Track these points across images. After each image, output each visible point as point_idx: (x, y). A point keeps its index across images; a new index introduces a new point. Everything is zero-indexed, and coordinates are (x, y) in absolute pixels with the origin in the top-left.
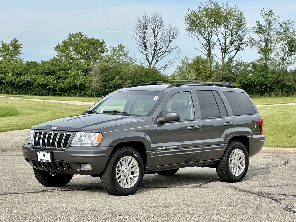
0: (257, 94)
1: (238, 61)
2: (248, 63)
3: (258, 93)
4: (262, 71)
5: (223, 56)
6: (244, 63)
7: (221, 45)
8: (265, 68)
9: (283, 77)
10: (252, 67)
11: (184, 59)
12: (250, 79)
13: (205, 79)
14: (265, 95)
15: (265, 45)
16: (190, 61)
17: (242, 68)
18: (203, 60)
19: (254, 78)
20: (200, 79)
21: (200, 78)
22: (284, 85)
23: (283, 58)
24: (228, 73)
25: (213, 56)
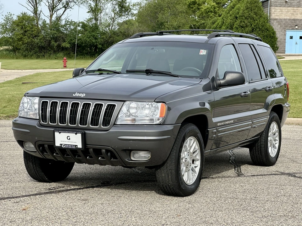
0: (87, 55)
1: (68, 19)
2: (78, 23)
3: (88, 54)
4: (93, 32)
5: (50, 14)
6: (74, 22)
7: (48, 2)
8: (96, 27)
9: (114, 38)
10: (82, 27)
11: (8, 15)
12: (81, 39)
13: (32, 38)
14: (95, 57)
15: (95, 5)
16: (15, 18)
17: (72, 27)
18: (29, 17)
19: (85, 38)
20: (26, 38)
23: (113, 18)
24: (57, 33)
25: (40, 14)
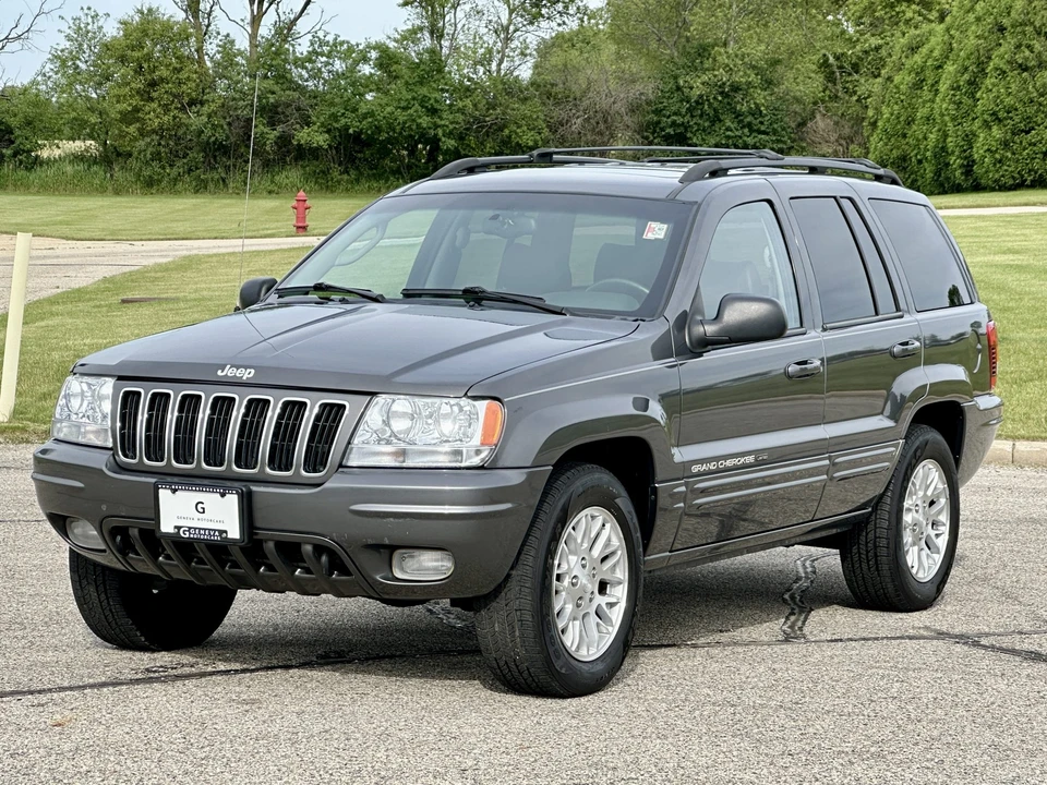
0: (398, 179)
1: (321, 34)
2: (361, 47)
3: (400, 173)
4: (421, 83)
5: (252, 11)
6: (345, 46)
8: (433, 67)
9: (507, 107)
10: (380, 65)
11: (83, 18)
12: (371, 114)
13: (176, 108)
16: (112, 30)
17: (339, 66)
18: (167, 26)
19: (389, 109)
20: (154, 111)
21: (154, 105)
22: (510, 142)
23: (506, 29)
24: (276, 88)
25: (211, 11)
